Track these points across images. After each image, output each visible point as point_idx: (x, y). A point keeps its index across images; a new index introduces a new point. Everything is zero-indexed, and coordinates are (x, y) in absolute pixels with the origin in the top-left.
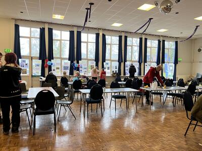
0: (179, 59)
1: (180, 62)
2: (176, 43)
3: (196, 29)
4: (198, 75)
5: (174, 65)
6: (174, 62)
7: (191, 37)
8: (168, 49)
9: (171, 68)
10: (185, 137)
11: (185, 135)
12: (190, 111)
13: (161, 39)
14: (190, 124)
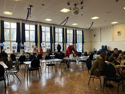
1: (85, 42)
3: (92, 24)
6: (82, 42)
7: (90, 28)
9: (81, 46)
11: (88, 84)
13: (75, 29)
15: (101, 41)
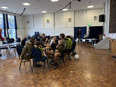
0: (18, 27)
1: (18, 28)
2: (15, 16)
3: (24, 10)
4: (28, 35)
5: (15, 30)
6: (15, 28)
7: (22, 14)
8: (10, 20)
9: (14, 32)
10: (20, 70)
11: (20, 69)
12: (20, 55)
13: (5, 13)
14: (21, 62)
15: (34, 28)
